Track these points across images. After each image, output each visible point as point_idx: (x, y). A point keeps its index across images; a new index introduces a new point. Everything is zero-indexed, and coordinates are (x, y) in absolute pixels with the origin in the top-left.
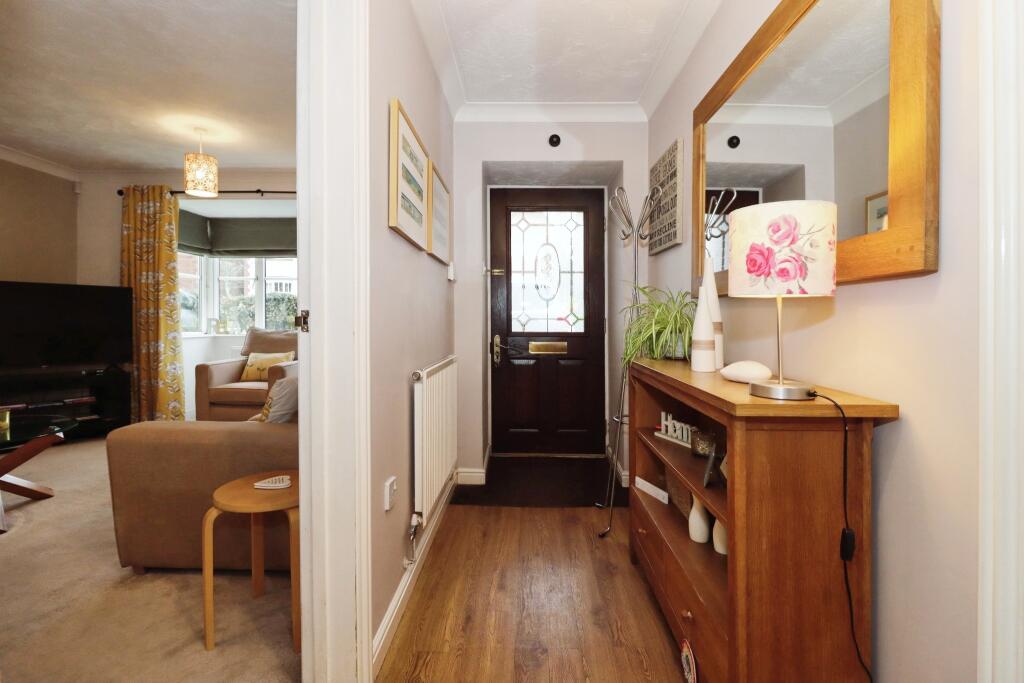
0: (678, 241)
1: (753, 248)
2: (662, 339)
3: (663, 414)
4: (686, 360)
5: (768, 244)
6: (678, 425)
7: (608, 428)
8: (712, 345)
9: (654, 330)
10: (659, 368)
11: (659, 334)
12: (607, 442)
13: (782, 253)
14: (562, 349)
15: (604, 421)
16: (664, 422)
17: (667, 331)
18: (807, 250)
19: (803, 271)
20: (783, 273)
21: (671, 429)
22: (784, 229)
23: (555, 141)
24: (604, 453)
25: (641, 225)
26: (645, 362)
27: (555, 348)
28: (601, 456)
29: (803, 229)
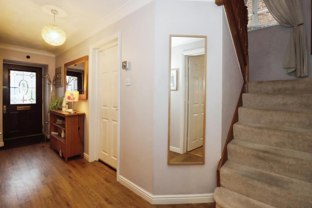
0: (61, 86)
1: (68, 96)
2: (57, 106)
3: (57, 119)
4: (61, 109)
5: (70, 96)
6: (60, 120)
7: (43, 127)
8: (66, 107)
9: (55, 104)
10: (57, 111)
11: (57, 105)
12: (43, 130)
13: (72, 97)
14: (29, 108)
15: (42, 125)
16: (57, 121)
17: (58, 104)
18: (74, 97)
19: (74, 99)
20: (72, 99)
21: (59, 121)
22: (72, 94)
23: (28, 57)
24: (42, 133)
25: (53, 82)
26: (54, 110)
27: (26, 108)
28: (41, 134)
29: (74, 94)
